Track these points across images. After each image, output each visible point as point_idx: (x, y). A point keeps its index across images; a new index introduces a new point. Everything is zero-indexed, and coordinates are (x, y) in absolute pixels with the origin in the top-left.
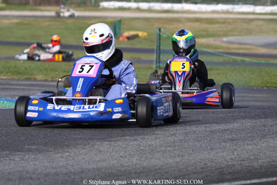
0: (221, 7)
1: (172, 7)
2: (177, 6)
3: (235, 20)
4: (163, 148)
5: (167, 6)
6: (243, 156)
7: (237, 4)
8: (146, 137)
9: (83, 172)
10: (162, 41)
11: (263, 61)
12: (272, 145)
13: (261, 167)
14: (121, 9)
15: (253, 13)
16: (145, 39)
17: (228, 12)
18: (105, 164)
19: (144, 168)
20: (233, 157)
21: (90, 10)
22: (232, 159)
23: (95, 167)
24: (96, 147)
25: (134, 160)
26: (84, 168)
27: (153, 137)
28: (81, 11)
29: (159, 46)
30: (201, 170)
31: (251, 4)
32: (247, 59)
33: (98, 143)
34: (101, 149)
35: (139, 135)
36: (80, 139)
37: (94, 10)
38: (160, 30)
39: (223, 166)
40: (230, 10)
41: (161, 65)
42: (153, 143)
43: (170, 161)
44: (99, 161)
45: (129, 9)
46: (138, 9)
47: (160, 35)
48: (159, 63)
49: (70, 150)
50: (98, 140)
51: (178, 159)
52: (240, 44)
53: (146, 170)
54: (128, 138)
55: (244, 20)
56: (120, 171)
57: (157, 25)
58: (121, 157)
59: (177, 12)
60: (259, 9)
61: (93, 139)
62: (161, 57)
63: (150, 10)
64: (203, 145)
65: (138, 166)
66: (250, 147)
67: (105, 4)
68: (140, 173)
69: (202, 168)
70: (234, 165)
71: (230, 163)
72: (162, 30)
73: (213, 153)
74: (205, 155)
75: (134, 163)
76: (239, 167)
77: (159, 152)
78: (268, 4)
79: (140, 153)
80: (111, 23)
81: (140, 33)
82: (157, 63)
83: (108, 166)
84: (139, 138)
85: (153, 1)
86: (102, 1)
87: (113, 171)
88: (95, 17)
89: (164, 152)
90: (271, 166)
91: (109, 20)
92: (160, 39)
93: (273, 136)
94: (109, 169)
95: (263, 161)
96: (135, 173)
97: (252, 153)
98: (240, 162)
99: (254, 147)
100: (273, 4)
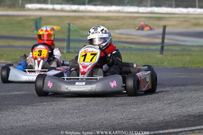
0: (114, 8)
1: (78, 8)
2: (82, 8)
3: (124, 18)
4: (72, 111)
5: (75, 7)
6: (129, 116)
7: (126, 6)
8: (59, 102)
9: (12, 129)
10: (71, 33)
11: (144, 47)
12: (150, 108)
13: (143, 124)
14: (41, 9)
15: (138, 13)
16: (59, 31)
17: (119, 12)
18: (28, 123)
19: (57, 125)
20: (122, 117)
21: (17, 11)
22: (121, 118)
23: (21, 125)
24: (22, 110)
25: (50, 120)
26: (13, 125)
27: (64, 103)
28: (12, 11)
29: (69, 36)
30: (98, 127)
31: (136, 6)
32: (133, 46)
33: (23, 107)
34: (26, 111)
35: (54, 101)
36: (10, 104)
37: (20, 10)
38: (69, 25)
39: (115, 123)
40: (121, 11)
41: (70, 50)
42: (64, 107)
43: (76, 120)
44: (24, 121)
45: (46, 10)
46: (54, 10)
47: (69, 29)
48: (69, 49)
49: (2, 113)
50: (23, 105)
51: (82, 119)
52: (128, 35)
53: (58, 127)
54: (46, 103)
55: (131, 18)
56: (40, 128)
57: (67, 21)
58: (41, 117)
59: (82, 12)
60: (142, 9)
61: (20, 105)
62: (71, 44)
63: (62, 10)
64: (100, 109)
65: (53, 124)
66: (135, 110)
67: (29, 6)
68: (54, 129)
69: (100, 125)
70: (123, 123)
71: (120, 122)
72: (71, 25)
73: (108, 114)
74: (102, 116)
75: (50, 122)
76: (127, 124)
77: (68, 114)
78: (149, 6)
79: (55, 115)
80: (34, 20)
81: (55, 27)
82: (67, 49)
83: (31, 124)
84: (54, 104)
85: (65, 4)
86: (27, 4)
87: (35, 128)
88: (22, 16)
89: (72, 113)
90: (150, 123)
91: (32, 18)
92: (69, 31)
93: (152, 101)
94: (31, 126)
95: (144, 120)
96: (51, 129)
97: (136, 114)
98: (127, 121)
99: (138, 109)
100: (152, 6)
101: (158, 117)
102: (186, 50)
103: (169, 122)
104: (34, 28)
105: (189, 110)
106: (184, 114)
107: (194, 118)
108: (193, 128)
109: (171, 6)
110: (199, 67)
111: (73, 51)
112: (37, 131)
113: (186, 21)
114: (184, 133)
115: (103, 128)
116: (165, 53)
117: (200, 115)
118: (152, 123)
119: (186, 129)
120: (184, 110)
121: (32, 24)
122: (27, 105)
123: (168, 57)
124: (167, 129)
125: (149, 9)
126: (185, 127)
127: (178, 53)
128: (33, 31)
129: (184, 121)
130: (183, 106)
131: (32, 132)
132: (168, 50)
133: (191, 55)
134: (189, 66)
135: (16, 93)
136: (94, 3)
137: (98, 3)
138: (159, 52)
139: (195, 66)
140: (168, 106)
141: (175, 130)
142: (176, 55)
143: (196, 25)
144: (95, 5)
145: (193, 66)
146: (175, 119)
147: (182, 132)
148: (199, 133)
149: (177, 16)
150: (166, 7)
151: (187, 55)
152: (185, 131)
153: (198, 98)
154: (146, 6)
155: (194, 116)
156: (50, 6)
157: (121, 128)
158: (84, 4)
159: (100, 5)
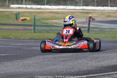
0: (61, 7)
1: (41, 7)
2: (43, 7)
3: (67, 12)
4: (34, 64)
5: (39, 7)
6: (67, 67)
7: (68, 6)
8: (27, 60)
10: (36, 21)
12: (80, 63)
13: (75, 72)
14: (19, 8)
15: (75, 9)
16: (29, 20)
17: (64, 9)
19: (25, 73)
20: (63, 68)
21: (6, 9)
22: (63, 69)
23: (4, 72)
25: (21, 69)
27: (30, 60)
28: (2, 9)
29: (35, 23)
30: (49, 73)
31: (74, 6)
33: (6, 63)
34: (7, 65)
35: (24, 59)
38: (35, 16)
39: (59, 71)
40: (65, 8)
41: (35, 31)
42: (30, 62)
43: (37, 70)
44: (6, 70)
45: (22, 8)
46: (26, 8)
47: (35, 18)
50: (6, 61)
51: (40, 69)
53: (26, 74)
54: (19, 60)
55: (71, 12)
56: (15, 74)
58: (16, 68)
59: (43, 9)
60: (77, 8)
61: (4, 61)
62: (36, 28)
63: (31, 8)
64: (51, 63)
65: (22, 72)
66: (71, 64)
67: (12, 6)
68: (23, 75)
69: (50, 73)
70: (63, 71)
71: (62, 70)
72: (36, 16)
73: (55, 66)
74: (52, 67)
75: (21, 71)
76: (66, 72)
77: (32, 66)
78: (81, 5)
79: (24, 67)
80: (15, 14)
81: (27, 18)
82: (34, 30)
83: (10, 72)
84: (24, 60)
85: (33, 5)
86: (11, 5)
87: (12, 74)
88: (8, 12)
89: (34, 66)
90: (79, 71)
91: (14, 13)
92: (35, 20)
93: (81, 59)
94: (10, 73)
95: (76, 69)
96: (21, 75)
97: (71, 66)
98: (66, 70)
99: (73, 63)
100: (83, 5)
101: (84, 68)
102: (102, 30)
103: (90, 70)
104: (15, 18)
105: (102, 64)
106: (99, 66)
107: (105, 68)
108: (104, 74)
109: (94, 6)
110: (109, 40)
111: (37, 31)
112: (13, 76)
113: (102, 14)
114: (99, 77)
115: (51, 74)
116: (90, 32)
117: (108, 67)
118: (80, 71)
119: (100, 74)
120: (99, 64)
121: (14, 16)
122: (8, 61)
123: (92, 35)
124: (89, 74)
125: (81, 8)
126: (99, 73)
127: (98, 32)
128: (14, 20)
129: (99, 70)
130: (99, 61)
131: (10, 76)
132: (92, 31)
133: (105, 33)
134: (104, 39)
135: (2, 55)
136: (49, 4)
137: (52, 4)
138: (87, 32)
139: (107, 39)
140: (90, 61)
141: (94, 75)
142: (96, 33)
143: (109, 16)
144: (51, 5)
145: (106, 39)
146: (94, 69)
147: (97, 76)
148: (107, 76)
149: (98, 11)
150: (91, 6)
151: (103, 33)
152: (100, 76)
153: (108, 57)
154: (80, 6)
155: (105, 67)
156: (24, 6)
157: (62, 74)
158: (44, 5)
159: (53, 5)
